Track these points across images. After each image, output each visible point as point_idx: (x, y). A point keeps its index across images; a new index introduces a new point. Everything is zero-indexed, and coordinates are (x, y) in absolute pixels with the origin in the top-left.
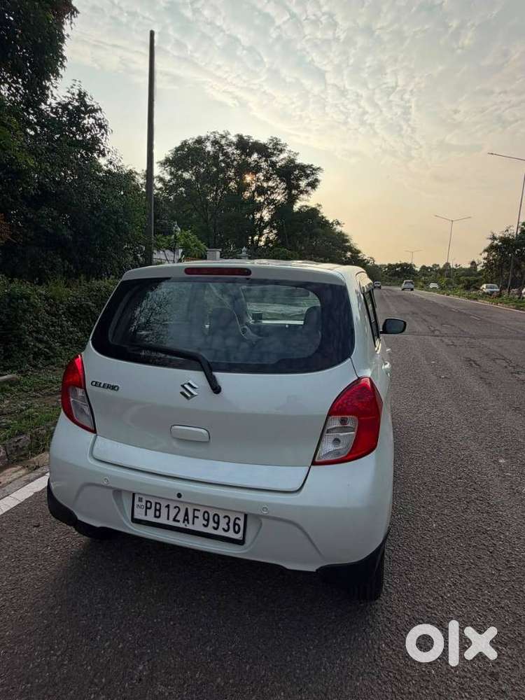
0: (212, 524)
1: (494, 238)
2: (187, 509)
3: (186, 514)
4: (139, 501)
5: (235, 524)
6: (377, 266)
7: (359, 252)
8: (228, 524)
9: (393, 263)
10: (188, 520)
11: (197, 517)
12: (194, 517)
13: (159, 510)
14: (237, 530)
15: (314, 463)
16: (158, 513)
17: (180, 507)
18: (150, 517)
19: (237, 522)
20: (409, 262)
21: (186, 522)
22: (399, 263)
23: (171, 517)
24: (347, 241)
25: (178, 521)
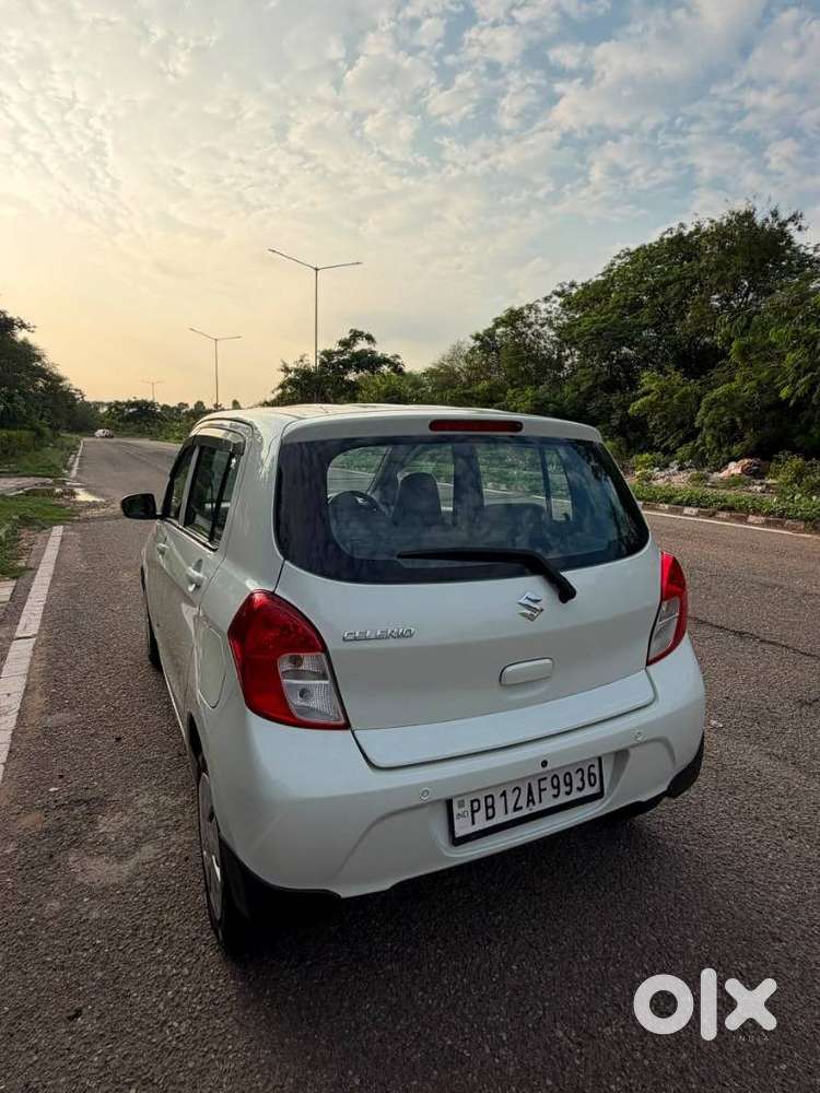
0: (564, 789)
1: (287, 370)
2: (530, 785)
3: (530, 792)
4: (459, 807)
5: (590, 774)
6: (89, 404)
7: (61, 379)
8: (582, 780)
9: (123, 399)
10: (533, 801)
11: (545, 789)
12: (541, 790)
13: (492, 807)
14: (593, 781)
15: (649, 663)
16: (490, 811)
17: (520, 786)
18: (482, 823)
19: (592, 770)
20: (149, 399)
21: (531, 804)
22: (133, 400)
23: (511, 807)
24: (39, 358)
25: (521, 808)
